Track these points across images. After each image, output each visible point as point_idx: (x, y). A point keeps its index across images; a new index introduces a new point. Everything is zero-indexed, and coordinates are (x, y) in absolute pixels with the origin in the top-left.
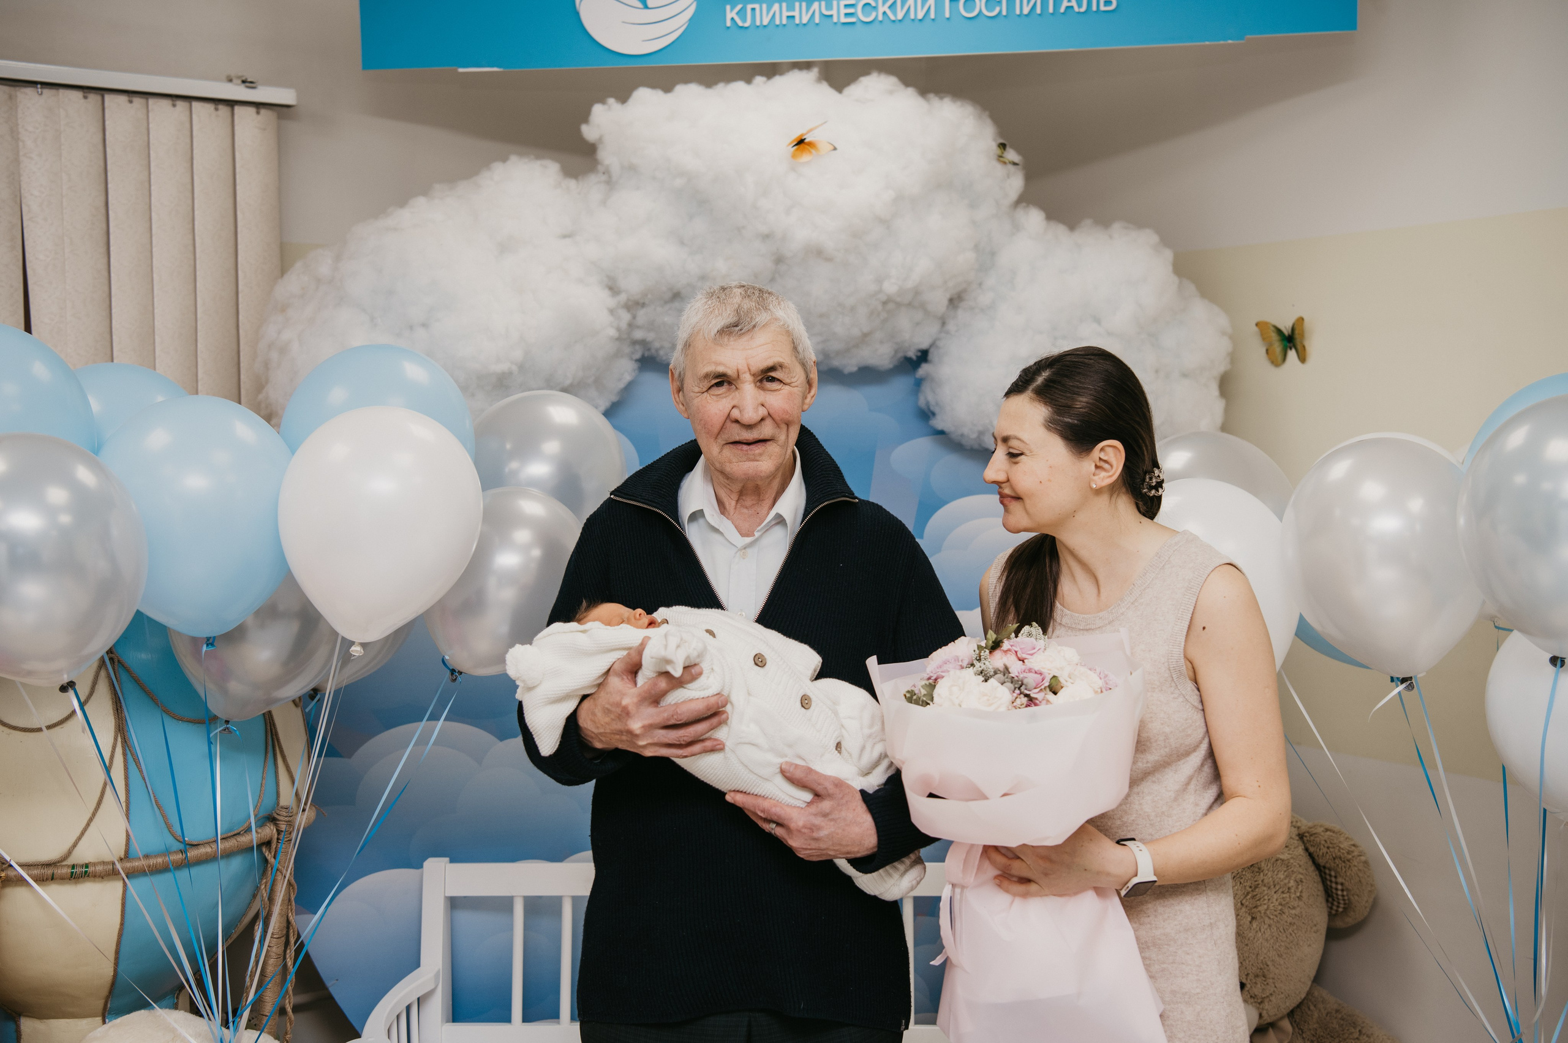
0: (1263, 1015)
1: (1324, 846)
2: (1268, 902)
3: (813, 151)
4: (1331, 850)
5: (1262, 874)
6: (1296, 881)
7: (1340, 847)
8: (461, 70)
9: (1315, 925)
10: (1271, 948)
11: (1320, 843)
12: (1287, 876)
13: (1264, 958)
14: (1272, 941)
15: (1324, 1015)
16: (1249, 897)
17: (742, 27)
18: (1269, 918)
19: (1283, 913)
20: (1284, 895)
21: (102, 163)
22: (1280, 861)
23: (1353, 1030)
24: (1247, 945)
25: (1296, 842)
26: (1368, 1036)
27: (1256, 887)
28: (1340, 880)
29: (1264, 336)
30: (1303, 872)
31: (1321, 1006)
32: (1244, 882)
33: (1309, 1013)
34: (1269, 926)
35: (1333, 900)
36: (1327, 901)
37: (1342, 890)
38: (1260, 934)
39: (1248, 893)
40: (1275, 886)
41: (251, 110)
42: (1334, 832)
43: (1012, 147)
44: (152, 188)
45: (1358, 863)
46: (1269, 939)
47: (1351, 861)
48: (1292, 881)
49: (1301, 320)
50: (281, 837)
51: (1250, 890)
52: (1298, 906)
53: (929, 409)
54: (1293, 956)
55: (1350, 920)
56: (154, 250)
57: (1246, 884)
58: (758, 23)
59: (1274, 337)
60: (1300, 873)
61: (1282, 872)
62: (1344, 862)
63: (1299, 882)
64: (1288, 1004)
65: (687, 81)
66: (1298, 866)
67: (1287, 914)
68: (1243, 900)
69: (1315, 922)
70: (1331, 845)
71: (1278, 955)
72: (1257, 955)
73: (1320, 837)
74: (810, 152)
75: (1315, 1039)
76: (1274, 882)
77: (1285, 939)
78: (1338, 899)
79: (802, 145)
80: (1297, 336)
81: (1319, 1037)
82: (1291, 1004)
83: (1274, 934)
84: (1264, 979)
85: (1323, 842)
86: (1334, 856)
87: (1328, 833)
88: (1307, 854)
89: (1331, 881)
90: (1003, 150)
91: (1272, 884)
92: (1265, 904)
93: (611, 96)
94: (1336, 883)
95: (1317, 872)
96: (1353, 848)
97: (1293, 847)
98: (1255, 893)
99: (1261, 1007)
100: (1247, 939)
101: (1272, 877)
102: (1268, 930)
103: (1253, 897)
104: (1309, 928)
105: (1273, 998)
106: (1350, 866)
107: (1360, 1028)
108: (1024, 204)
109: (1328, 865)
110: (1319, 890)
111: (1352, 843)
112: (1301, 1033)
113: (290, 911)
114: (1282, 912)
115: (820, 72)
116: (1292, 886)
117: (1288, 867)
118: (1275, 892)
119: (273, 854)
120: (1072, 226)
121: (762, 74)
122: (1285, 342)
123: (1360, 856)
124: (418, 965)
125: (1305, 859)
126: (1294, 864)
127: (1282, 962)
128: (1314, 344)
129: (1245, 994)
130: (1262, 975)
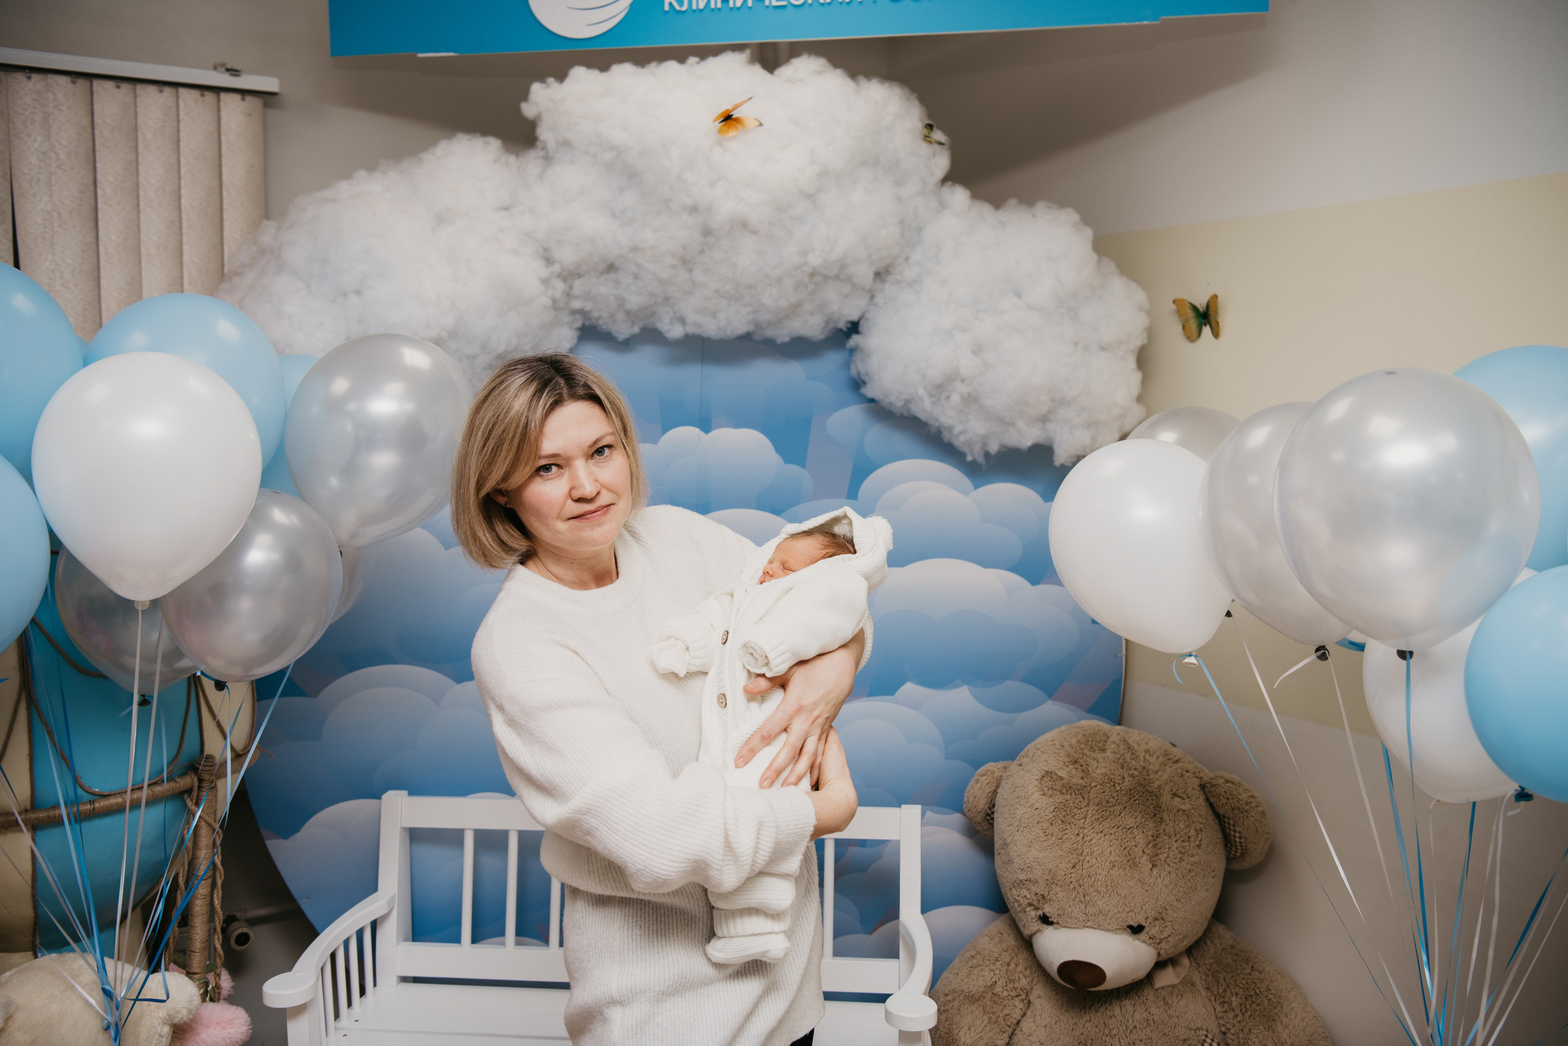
0: (1161, 953)
1: (1224, 797)
2: (1168, 851)
3: (741, 127)
4: (1230, 800)
5: (1163, 824)
6: (1196, 830)
7: (1239, 801)
8: (420, 55)
9: (1213, 871)
10: (1170, 894)
11: (1220, 794)
12: (1187, 826)
13: (1163, 903)
14: (1171, 887)
15: (1220, 950)
16: (1150, 846)
17: (679, 11)
18: (1169, 865)
19: (1183, 860)
20: (1184, 844)
21: (90, 144)
22: (1181, 812)
23: (1245, 965)
24: (1147, 891)
25: (1197, 792)
26: (1260, 972)
27: (1157, 837)
28: (1238, 829)
29: (1179, 312)
30: (1203, 821)
31: (1217, 941)
32: (1147, 831)
33: (1206, 948)
34: (1169, 873)
35: (1232, 845)
36: (1226, 846)
37: (1240, 838)
38: (1160, 881)
39: (1149, 842)
40: (1175, 835)
41: (237, 97)
42: (1233, 783)
43: (939, 128)
44: (140, 169)
45: (1255, 813)
46: (1168, 885)
47: (1249, 812)
48: (1192, 831)
49: (1215, 297)
51: (1152, 839)
52: (1197, 854)
53: (859, 377)
54: (1191, 900)
55: (1246, 864)
56: (142, 225)
57: (1148, 833)
58: (694, 7)
59: (1190, 313)
60: (1200, 823)
61: (1183, 822)
62: (1242, 812)
63: (1199, 831)
64: (1185, 943)
66: (1198, 816)
67: (1186, 862)
68: (1144, 848)
69: (1213, 869)
70: (1230, 797)
71: (1177, 900)
72: (1157, 901)
73: (1221, 788)
74: (737, 128)
75: (1210, 973)
76: (1175, 831)
77: (1183, 885)
78: (1236, 845)
79: (729, 121)
80: (1211, 313)
81: (1214, 972)
82: (1187, 943)
83: (1173, 880)
84: (1163, 922)
86: (1233, 806)
87: (1228, 784)
88: (1208, 804)
89: (1230, 829)
90: (930, 130)
91: (1173, 833)
92: (1165, 852)
93: (548, 75)
94: (1235, 831)
95: (1217, 821)
96: (1251, 799)
97: (1194, 798)
98: (1156, 842)
99: (1159, 946)
100: (1147, 885)
101: (1173, 827)
102: (1168, 877)
103: (1155, 846)
104: (1207, 874)
105: (1170, 939)
106: (1247, 817)
107: (1252, 964)
108: (950, 183)
109: (1227, 815)
110: (1217, 838)
111: (1250, 794)
112: (1197, 967)
114: (1181, 860)
115: (752, 54)
116: (1192, 836)
117: (1188, 817)
118: (1176, 841)
120: (997, 203)
121: (695, 55)
122: (1200, 319)
123: (1258, 806)
124: (376, 889)
125: (1205, 809)
126: (1195, 814)
127: (1180, 906)
128: (1227, 319)
129: (1143, 935)
130: (1159, 918)
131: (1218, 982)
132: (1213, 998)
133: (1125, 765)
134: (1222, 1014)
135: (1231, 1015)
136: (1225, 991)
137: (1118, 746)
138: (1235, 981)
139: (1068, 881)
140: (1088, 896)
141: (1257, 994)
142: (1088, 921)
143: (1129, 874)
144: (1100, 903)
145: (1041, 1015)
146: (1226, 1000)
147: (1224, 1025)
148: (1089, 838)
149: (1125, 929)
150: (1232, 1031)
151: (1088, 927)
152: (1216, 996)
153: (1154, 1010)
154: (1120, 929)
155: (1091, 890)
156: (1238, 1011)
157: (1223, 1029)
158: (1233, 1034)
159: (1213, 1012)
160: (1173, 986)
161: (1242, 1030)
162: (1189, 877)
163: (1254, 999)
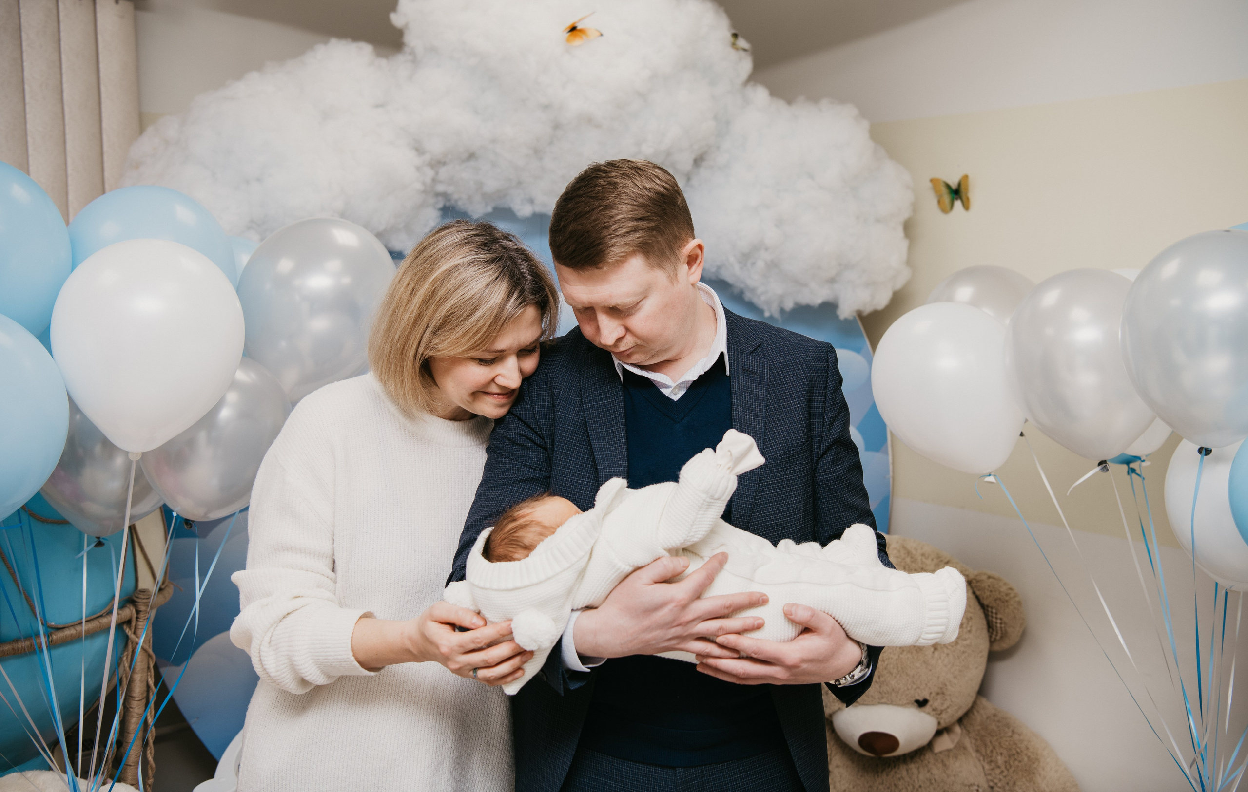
0: (941, 722)
1: (987, 590)
3: (584, 37)
4: (992, 592)
6: (967, 618)
7: (1000, 592)
9: (981, 652)
10: (949, 671)
11: (985, 587)
13: (944, 679)
14: (949, 666)
15: (985, 718)
18: (947, 648)
23: (1007, 730)
24: (930, 670)
26: (1019, 735)
28: (999, 616)
29: (936, 190)
30: (971, 611)
31: (982, 711)
33: (973, 716)
34: (948, 654)
35: (993, 630)
36: (988, 631)
37: (1001, 624)
38: (940, 661)
42: (995, 579)
43: (743, 37)
45: (1014, 603)
46: (947, 664)
47: (1008, 601)
48: (964, 619)
49: (965, 177)
50: (142, 615)
52: (969, 638)
54: (964, 676)
55: (1005, 645)
59: (944, 190)
62: (1003, 602)
63: (969, 619)
64: (958, 713)
67: (960, 644)
69: (980, 649)
70: (992, 589)
71: (954, 677)
72: (938, 677)
73: (984, 583)
74: (581, 37)
75: (978, 738)
77: (959, 664)
78: (997, 629)
79: (575, 32)
80: (962, 190)
81: (981, 736)
82: (960, 713)
83: (951, 660)
84: (943, 695)
85: (987, 587)
86: (995, 597)
87: (991, 580)
88: (974, 596)
89: (992, 617)
90: (735, 38)
94: (996, 618)
95: (982, 610)
96: (1010, 591)
99: (940, 716)
100: (931, 665)
102: (947, 657)
104: (975, 654)
105: (949, 710)
106: (1007, 606)
107: (1012, 728)
108: (752, 83)
109: (990, 605)
110: (983, 624)
111: (1009, 587)
112: (968, 733)
113: (149, 677)
114: (957, 643)
116: (964, 623)
119: (133, 630)
120: (789, 102)
122: (953, 195)
123: (1015, 596)
125: (973, 601)
127: (956, 682)
128: (976, 195)
129: (928, 708)
130: (941, 693)
131: (986, 745)
132: (981, 758)
133: (907, 567)
134: (990, 772)
135: (998, 771)
136: (992, 751)
137: (899, 551)
138: (1000, 743)
140: (882, 677)
141: (1018, 753)
142: (883, 698)
143: (916, 657)
144: (893, 683)
145: (840, 781)
146: (993, 759)
147: (992, 781)
149: (912, 704)
150: (999, 785)
151: (882, 703)
152: (984, 756)
153: (935, 771)
154: (908, 704)
155: (885, 672)
156: (1003, 768)
157: (991, 784)
158: (1000, 788)
159: (982, 770)
160: (949, 751)
161: (1008, 784)
162: (963, 657)
163: (1016, 757)
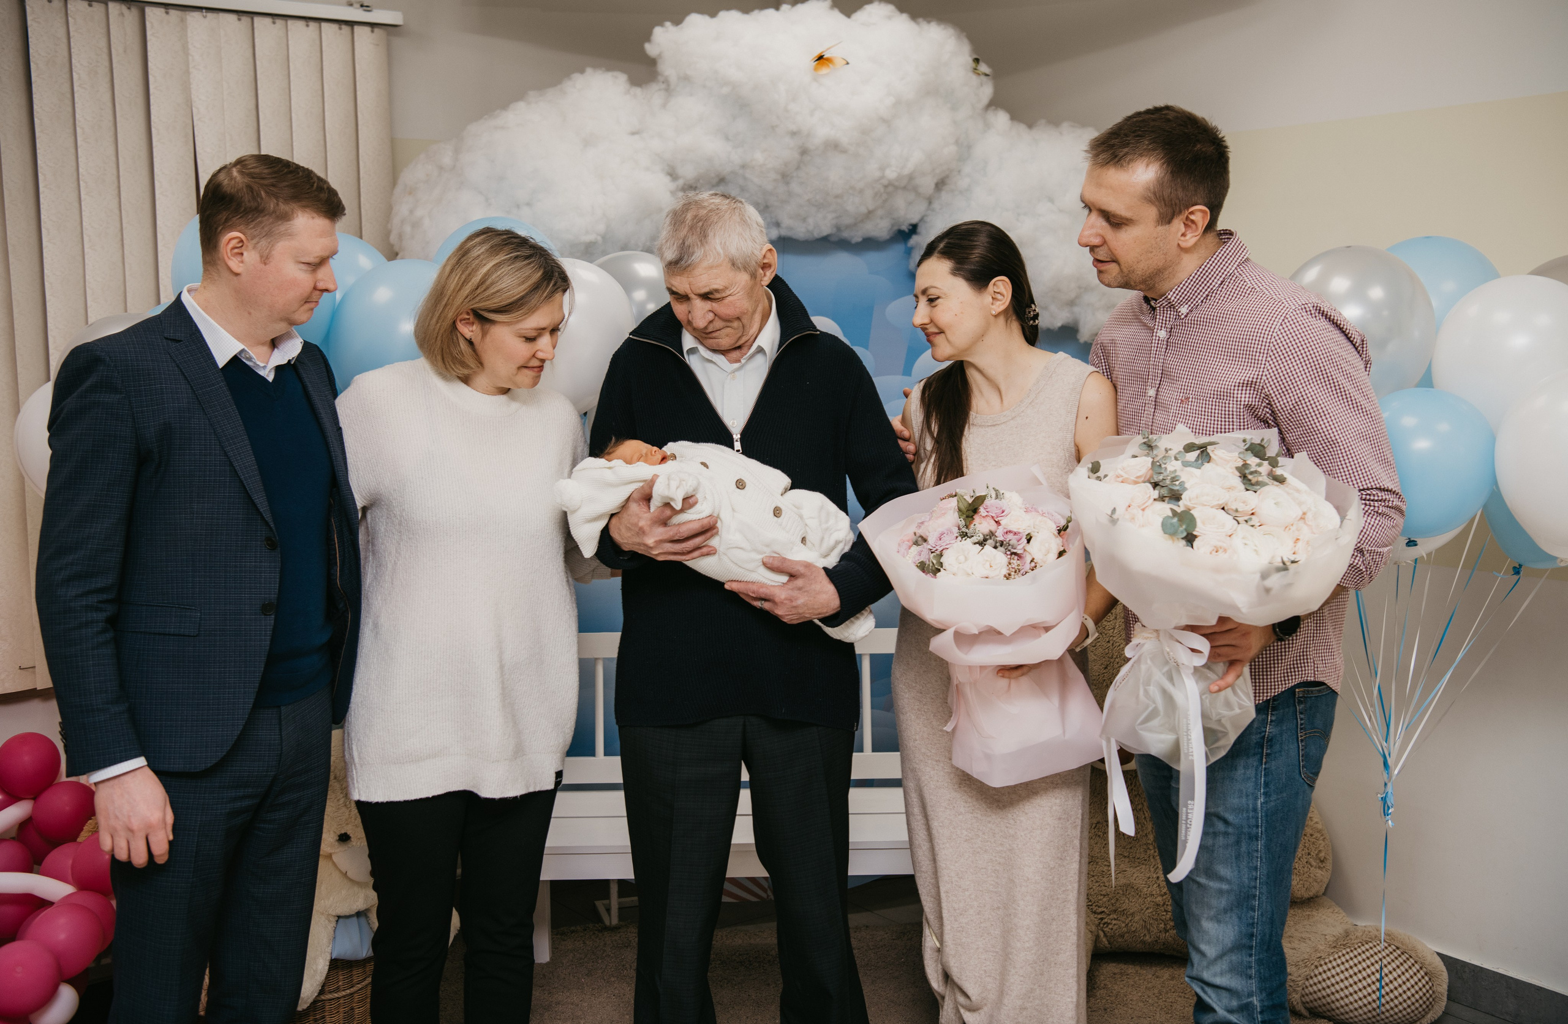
3: (830, 65)
21: (252, 73)
41: (367, 29)
44: (292, 93)
56: (294, 144)
65: (728, 9)
74: (828, 66)
79: (822, 60)
90: (977, 64)
93: (668, 20)
108: (993, 107)
120: (1030, 126)
139: (1101, 680)
148: (1118, 644)
